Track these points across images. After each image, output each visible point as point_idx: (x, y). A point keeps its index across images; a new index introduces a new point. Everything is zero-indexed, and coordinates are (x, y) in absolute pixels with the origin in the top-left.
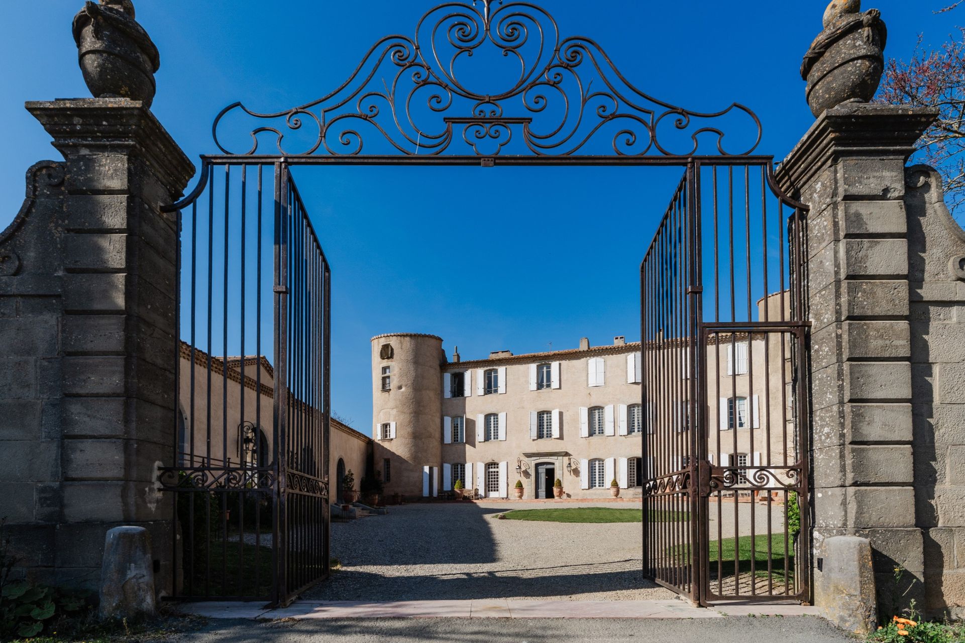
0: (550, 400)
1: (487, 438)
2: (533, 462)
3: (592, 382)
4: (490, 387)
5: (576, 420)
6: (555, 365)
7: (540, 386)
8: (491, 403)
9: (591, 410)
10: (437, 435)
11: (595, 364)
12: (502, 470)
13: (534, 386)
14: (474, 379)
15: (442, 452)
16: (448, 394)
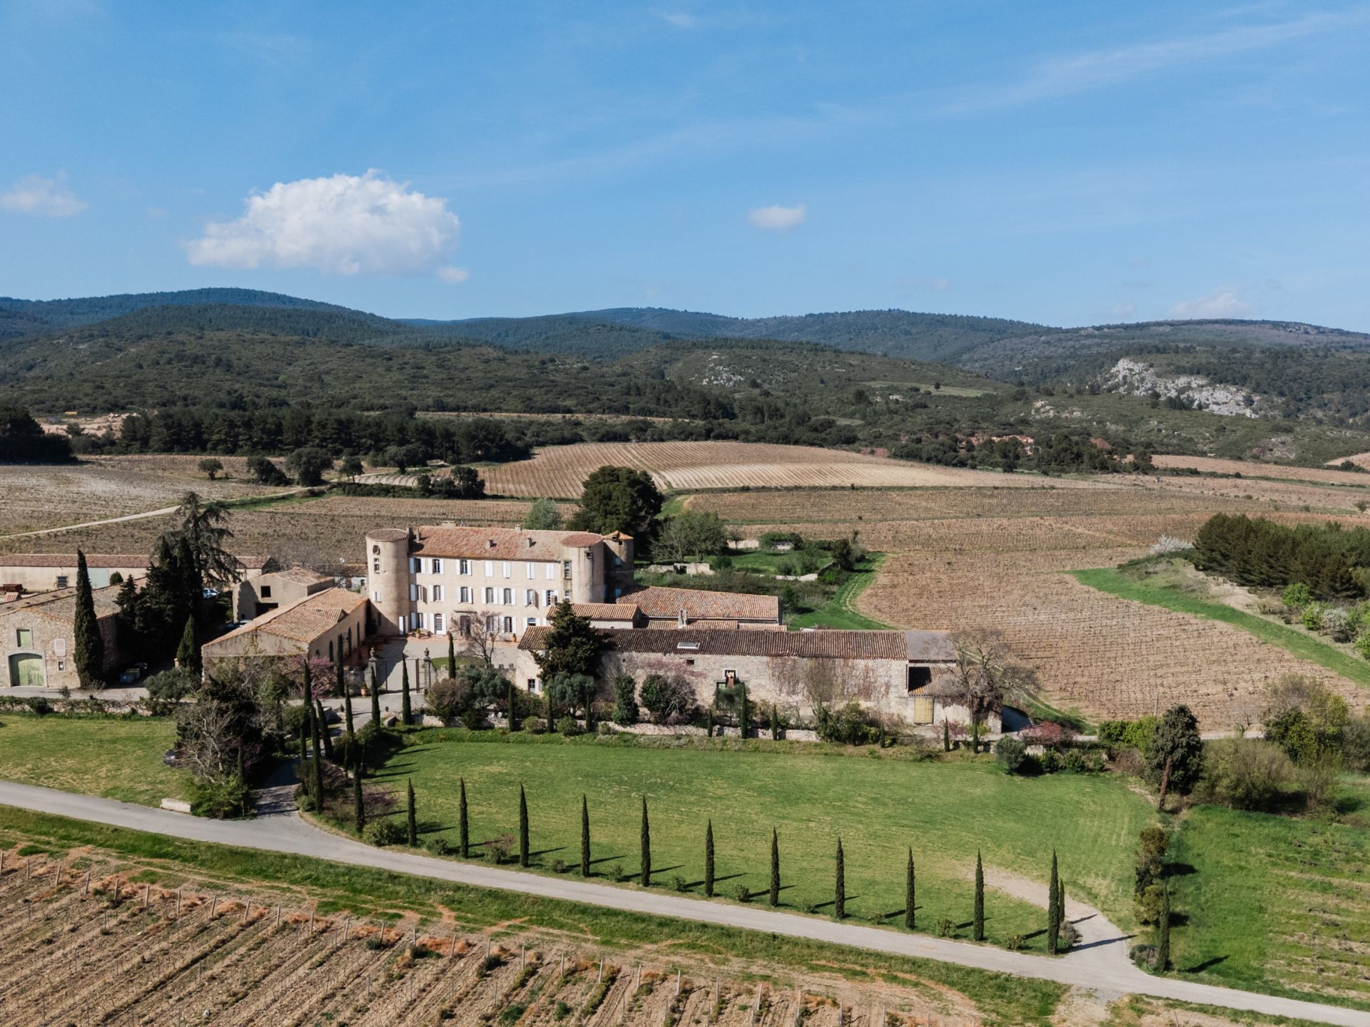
0: (466, 580)
1: (435, 599)
2: (459, 615)
3: (487, 574)
4: (436, 569)
5: (480, 594)
6: (469, 562)
7: (462, 572)
8: (436, 579)
9: (487, 589)
10: (407, 597)
11: (488, 564)
12: (443, 618)
13: (459, 572)
14: (426, 563)
15: (410, 605)
16: (412, 571)
